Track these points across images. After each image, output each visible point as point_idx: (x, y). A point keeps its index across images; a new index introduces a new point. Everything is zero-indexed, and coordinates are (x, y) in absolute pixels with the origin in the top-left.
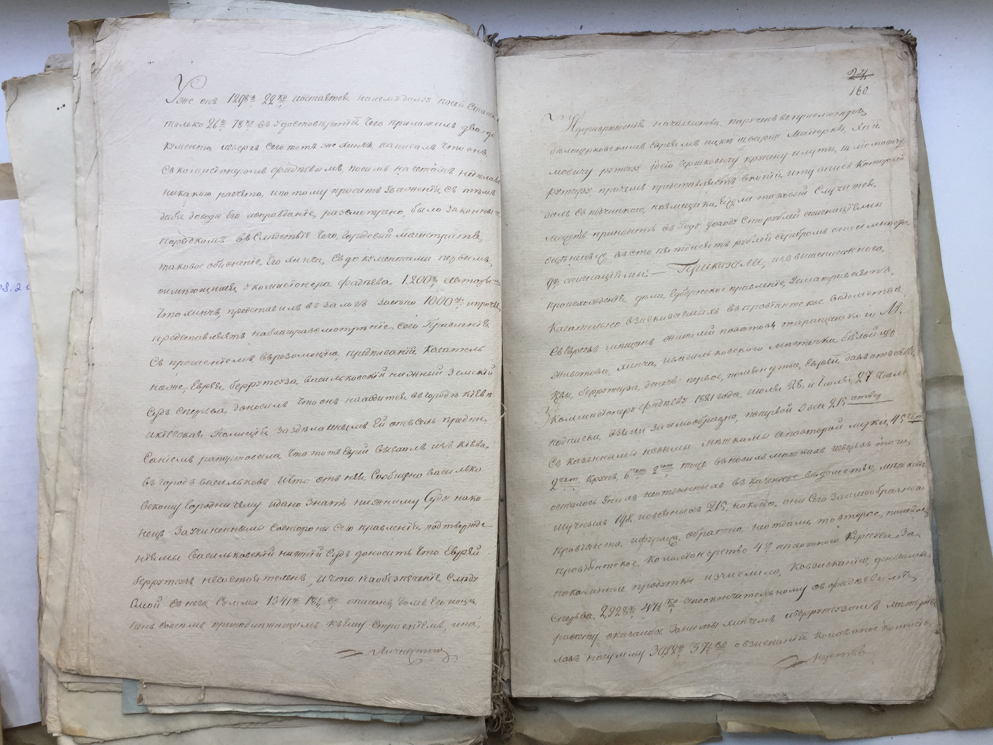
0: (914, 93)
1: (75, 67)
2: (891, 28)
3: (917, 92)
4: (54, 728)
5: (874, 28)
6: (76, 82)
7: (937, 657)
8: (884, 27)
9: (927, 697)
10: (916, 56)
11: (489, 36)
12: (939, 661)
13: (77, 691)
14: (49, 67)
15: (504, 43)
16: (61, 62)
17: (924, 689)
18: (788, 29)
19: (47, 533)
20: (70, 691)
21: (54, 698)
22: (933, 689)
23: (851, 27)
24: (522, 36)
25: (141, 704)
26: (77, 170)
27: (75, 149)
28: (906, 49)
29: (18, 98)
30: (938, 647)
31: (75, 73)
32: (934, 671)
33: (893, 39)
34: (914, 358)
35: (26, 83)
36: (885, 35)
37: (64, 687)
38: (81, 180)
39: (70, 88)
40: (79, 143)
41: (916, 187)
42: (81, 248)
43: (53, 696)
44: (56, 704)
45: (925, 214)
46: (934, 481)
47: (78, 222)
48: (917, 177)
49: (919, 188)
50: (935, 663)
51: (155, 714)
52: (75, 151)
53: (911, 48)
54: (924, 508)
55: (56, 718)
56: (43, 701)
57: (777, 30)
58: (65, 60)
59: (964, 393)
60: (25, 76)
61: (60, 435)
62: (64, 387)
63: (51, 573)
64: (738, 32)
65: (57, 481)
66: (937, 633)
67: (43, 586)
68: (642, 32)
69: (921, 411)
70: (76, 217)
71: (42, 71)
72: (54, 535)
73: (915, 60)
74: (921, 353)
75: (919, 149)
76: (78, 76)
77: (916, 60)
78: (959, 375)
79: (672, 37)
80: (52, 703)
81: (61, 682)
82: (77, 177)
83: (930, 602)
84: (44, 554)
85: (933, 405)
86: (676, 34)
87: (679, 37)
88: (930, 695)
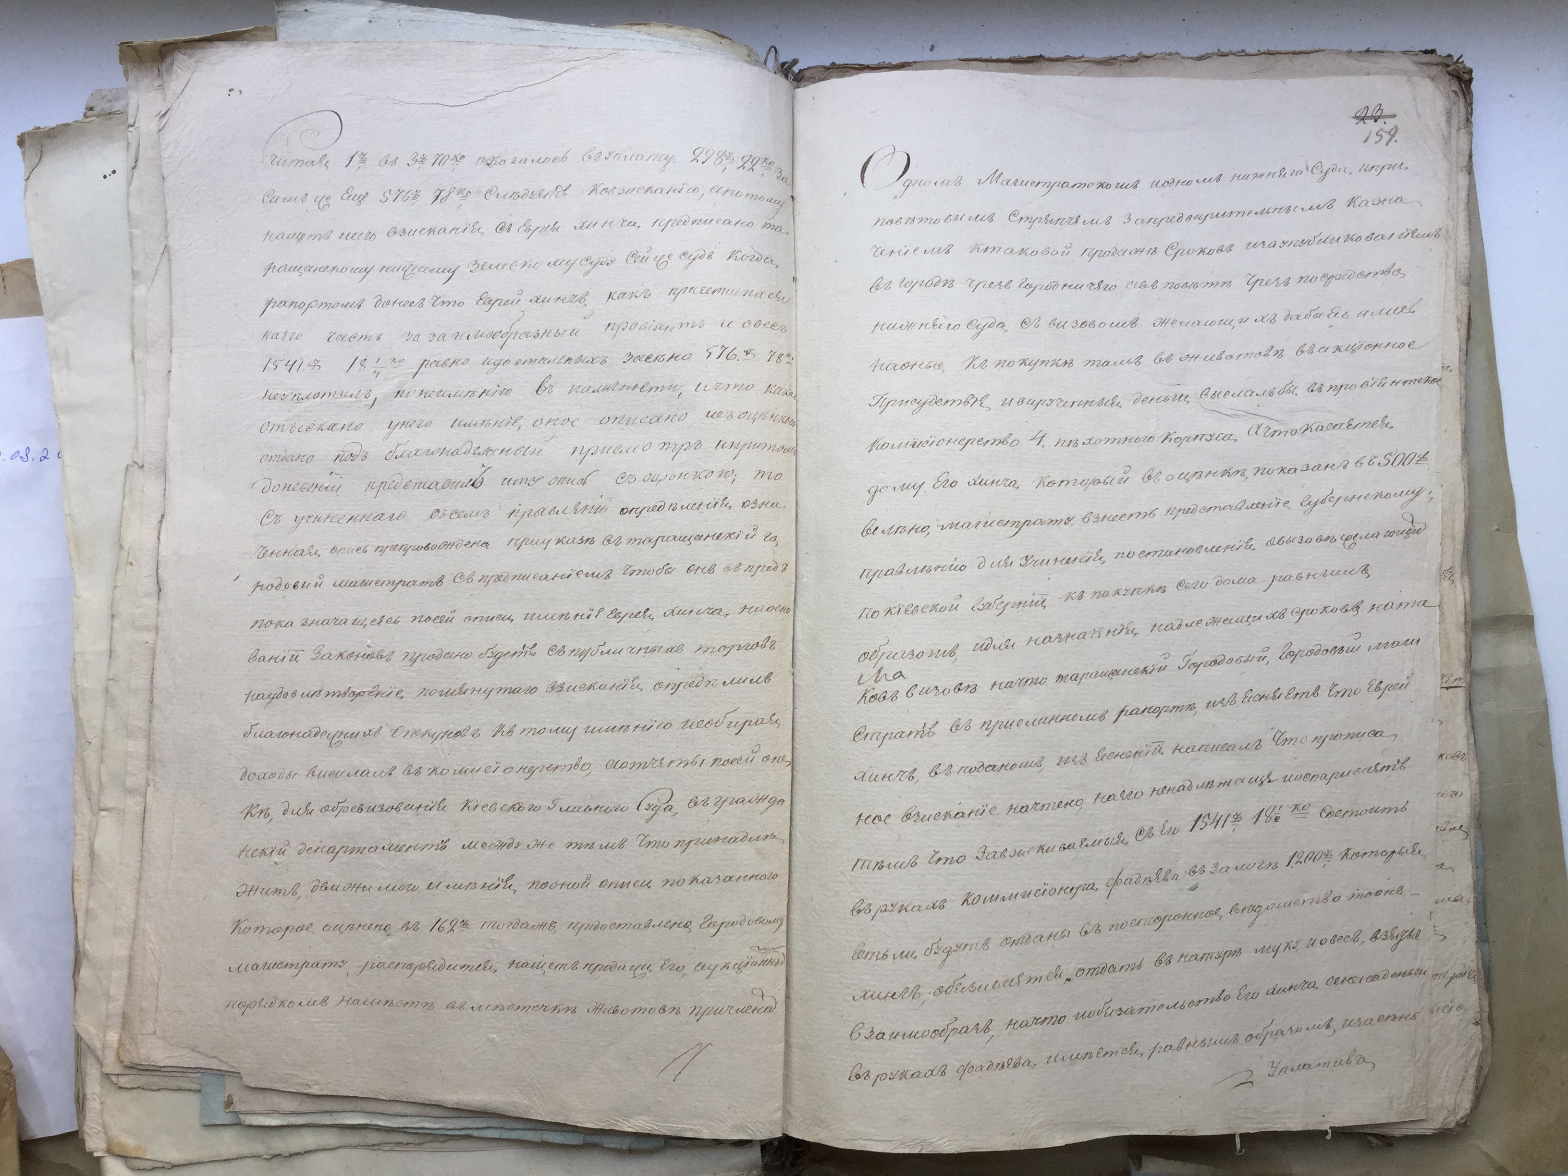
0: (1467, 158)
1: (131, 111)
2: (1433, 52)
3: (1470, 157)
4: (95, 1144)
5: (1405, 53)
6: (132, 134)
7: (1476, 1063)
8: (1421, 51)
9: (1458, 1124)
10: (1471, 99)
11: (783, 64)
12: (1480, 1069)
13: (132, 1089)
14: (91, 109)
15: (807, 74)
16: (110, 101)
17: (1455, 1113)
18: (1264, 53)
19: (87, 842)
20: (120, 1088)
21: (95, 1097)
22: (1468, 1111)
23: (1368, 51)
24: (837, 62)
25: (231, 1109)
26: (135, 274)
27: (131, 240)
28: (1455, 86)
29: (44, 159)
30: (1479, 1046)
31: (131, 121)
32: (1470, 1084)
33: (1434, 70)
34: (1453, 586)
35: (54, 136)
36: (1421, 63)
37: (112, 1082)
38: (141, 291)
39: (123, 144)
40: (136, 232)
41: (1466, 310)
42: (141, 397)
43: (94, 1094)
44: (99, 1107)
45: (1479, 354)
46: (1481, 782)
47: (136, 355)
48: (1467, 295)
49: (1470, 313)
50: (1472, 1071)
51: (251, 1126)
52: (131, 245)
53: (1463, 86)
54: (1461, 826)
55: (100, 1128)
56: (80, 1101)
57: (1247, 55)
58: (116, 100)
59: (1535, 644)
60: (53, 125)
61: (107, 690)
62: (113, 616)
63: (92, 904)
64: (1183, 58)
65: (102, 761)
66: (1477, 1023)
67: (81, 923)
68: (1028, 57)
69: (1462, 670)
70: (133, 348)
71: (80, 117)
72: (97, 846)
73: (1469, 104)
74: (1466, 579)
75: (1471, 250)
76: (136, 126)
77: (1471, 104)
78: (1527, 614)
79: (1076, 64)
80: (93, 1105)
81: (107, 1074)
82: (134, 285)
83: (1467, 974)
84: (82, 874)
85: (1482, 662)
86: (1083, 59)
87: (1087, 64)
88: (1463, 1121)
